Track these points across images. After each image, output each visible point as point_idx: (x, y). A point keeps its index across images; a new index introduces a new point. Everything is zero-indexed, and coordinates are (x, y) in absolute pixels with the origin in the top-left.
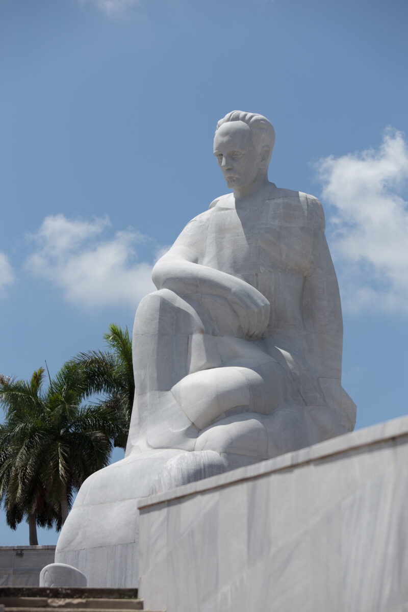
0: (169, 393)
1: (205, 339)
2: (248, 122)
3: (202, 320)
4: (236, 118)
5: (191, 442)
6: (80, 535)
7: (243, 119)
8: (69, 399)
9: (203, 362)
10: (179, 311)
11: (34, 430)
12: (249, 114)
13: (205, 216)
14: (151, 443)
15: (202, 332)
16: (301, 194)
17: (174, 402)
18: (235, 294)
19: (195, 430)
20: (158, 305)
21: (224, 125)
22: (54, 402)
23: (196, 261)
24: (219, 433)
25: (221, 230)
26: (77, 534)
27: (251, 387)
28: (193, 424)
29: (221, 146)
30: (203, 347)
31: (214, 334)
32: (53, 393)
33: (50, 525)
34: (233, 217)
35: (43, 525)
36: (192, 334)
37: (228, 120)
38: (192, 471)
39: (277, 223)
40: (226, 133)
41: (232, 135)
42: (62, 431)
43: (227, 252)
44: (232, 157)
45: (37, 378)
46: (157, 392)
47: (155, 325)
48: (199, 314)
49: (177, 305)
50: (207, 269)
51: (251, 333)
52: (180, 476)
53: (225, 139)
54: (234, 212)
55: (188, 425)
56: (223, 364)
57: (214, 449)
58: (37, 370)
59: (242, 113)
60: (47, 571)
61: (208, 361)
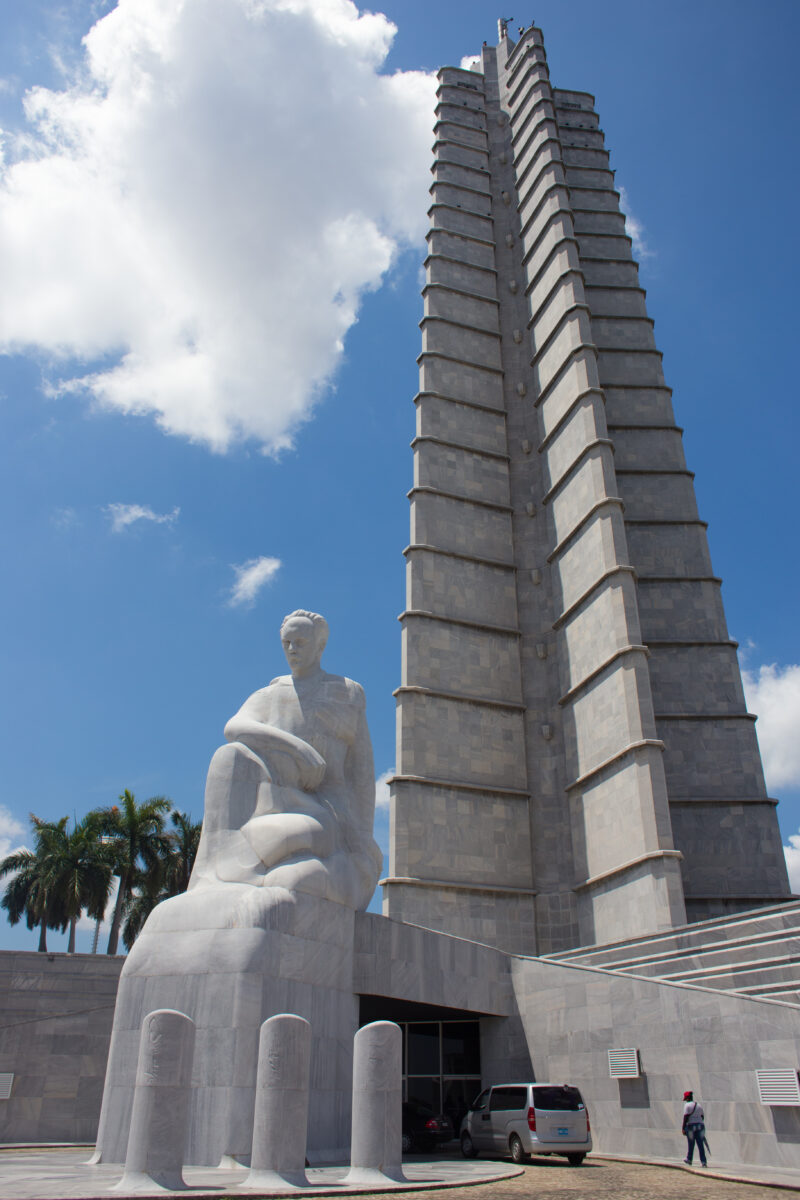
0: (238, 832)
1: (272, 788)
2: (312, 618)
3: (270, 771)
4: (303, 615)
5: (261, 878)
6: (149, 962)
7: (308, 616)
8: (90, 838)
9: (270, 807)
10: (250, 761)
11: (60, 859)
12: (312, 614)
13: (268, 689)
14: (221, 876)
15: (269, 781)
16: (347, 679)
17: (244, 840)
18: (300, 752)
19: (264, 868)
20: (233, 754)
21: (292, 619)
22: (77, 839)
23: (262, 722)
24: (289, 872)
25: (284, 701)
26: (146, 960)
27: (314, 834)
28: (262, 861)
29: (289, 634)
30: (270, 795)
31: (279, 784)
32: (76, 832)
33: (57, 928)
34: (292, 692)
35: (52, 927)
36: (260, 782)
37: (296, 615)
38: (268, 906)
39: (331, 699)
40: (294, 625)
41: (300, 627)
42: (79, 861)
43: (288, 718)
44: (298, 644)
45: (63, 822)
46: (228, 831)
47: (230, 771)
48: (268, 766)
49: (249, 756)
50: (271, 728)
51: (309, 786)
52: (257, 911)
53: (294, 629)
54: (293, 688)
55: (257, 862)
56: (286, 810)
57: (283, 886)
58: (64, 817)
59: (307, 613)
60: (154, 1017)
61: (274, 807)
